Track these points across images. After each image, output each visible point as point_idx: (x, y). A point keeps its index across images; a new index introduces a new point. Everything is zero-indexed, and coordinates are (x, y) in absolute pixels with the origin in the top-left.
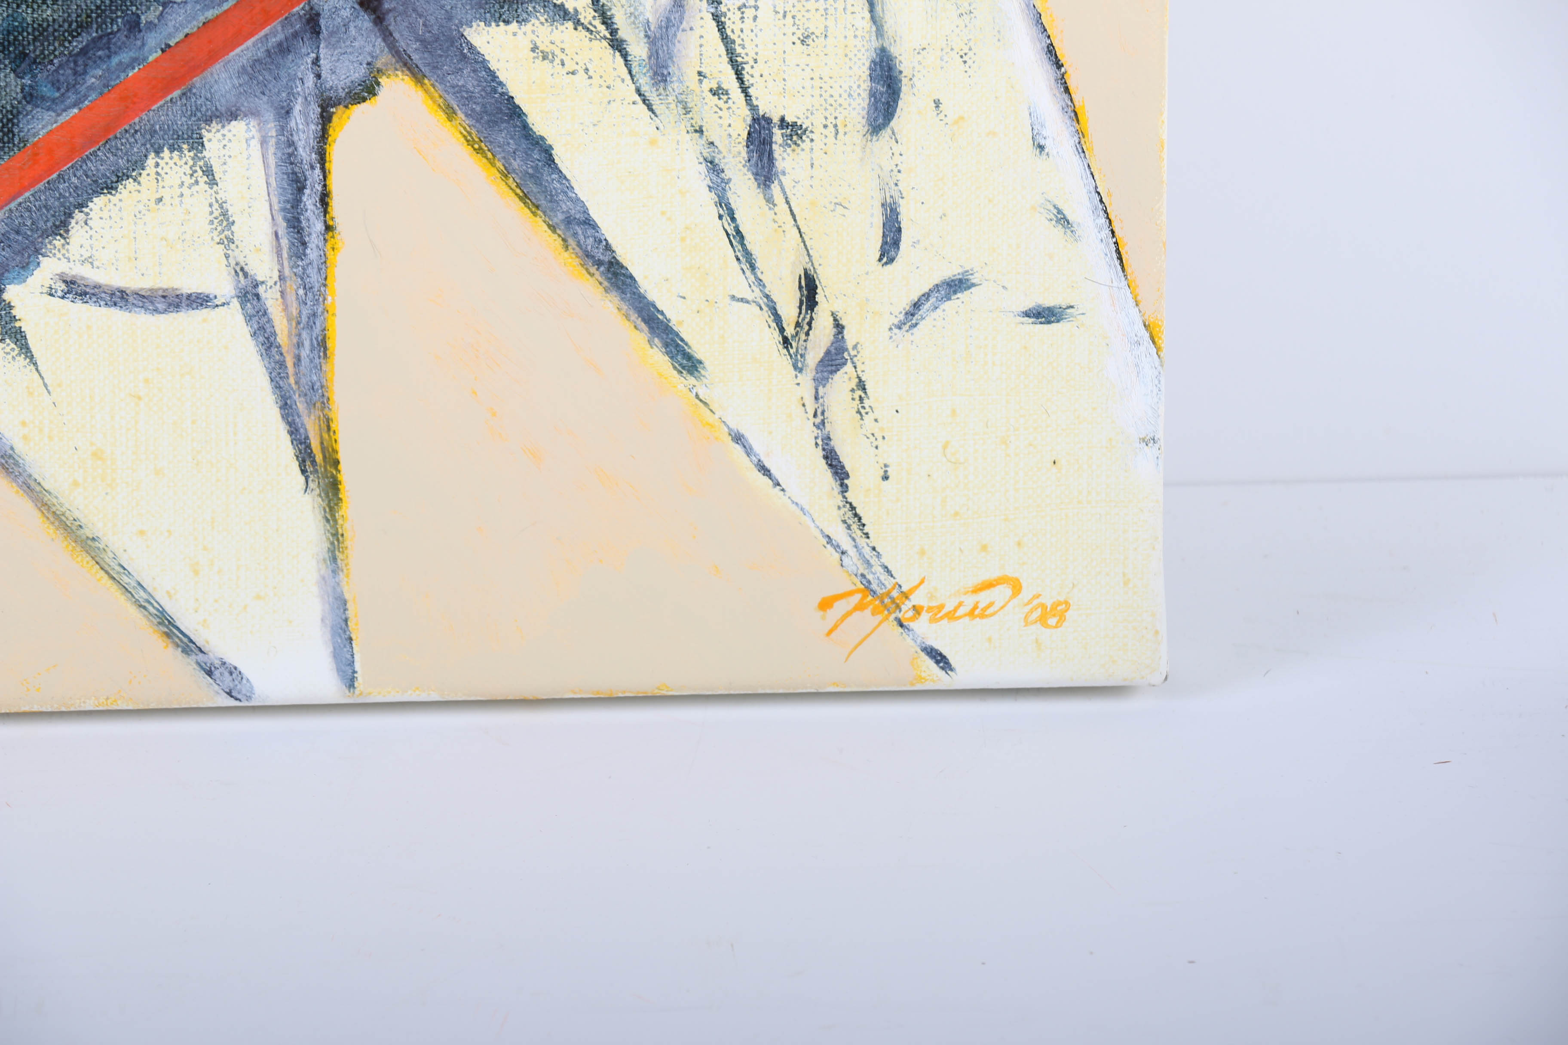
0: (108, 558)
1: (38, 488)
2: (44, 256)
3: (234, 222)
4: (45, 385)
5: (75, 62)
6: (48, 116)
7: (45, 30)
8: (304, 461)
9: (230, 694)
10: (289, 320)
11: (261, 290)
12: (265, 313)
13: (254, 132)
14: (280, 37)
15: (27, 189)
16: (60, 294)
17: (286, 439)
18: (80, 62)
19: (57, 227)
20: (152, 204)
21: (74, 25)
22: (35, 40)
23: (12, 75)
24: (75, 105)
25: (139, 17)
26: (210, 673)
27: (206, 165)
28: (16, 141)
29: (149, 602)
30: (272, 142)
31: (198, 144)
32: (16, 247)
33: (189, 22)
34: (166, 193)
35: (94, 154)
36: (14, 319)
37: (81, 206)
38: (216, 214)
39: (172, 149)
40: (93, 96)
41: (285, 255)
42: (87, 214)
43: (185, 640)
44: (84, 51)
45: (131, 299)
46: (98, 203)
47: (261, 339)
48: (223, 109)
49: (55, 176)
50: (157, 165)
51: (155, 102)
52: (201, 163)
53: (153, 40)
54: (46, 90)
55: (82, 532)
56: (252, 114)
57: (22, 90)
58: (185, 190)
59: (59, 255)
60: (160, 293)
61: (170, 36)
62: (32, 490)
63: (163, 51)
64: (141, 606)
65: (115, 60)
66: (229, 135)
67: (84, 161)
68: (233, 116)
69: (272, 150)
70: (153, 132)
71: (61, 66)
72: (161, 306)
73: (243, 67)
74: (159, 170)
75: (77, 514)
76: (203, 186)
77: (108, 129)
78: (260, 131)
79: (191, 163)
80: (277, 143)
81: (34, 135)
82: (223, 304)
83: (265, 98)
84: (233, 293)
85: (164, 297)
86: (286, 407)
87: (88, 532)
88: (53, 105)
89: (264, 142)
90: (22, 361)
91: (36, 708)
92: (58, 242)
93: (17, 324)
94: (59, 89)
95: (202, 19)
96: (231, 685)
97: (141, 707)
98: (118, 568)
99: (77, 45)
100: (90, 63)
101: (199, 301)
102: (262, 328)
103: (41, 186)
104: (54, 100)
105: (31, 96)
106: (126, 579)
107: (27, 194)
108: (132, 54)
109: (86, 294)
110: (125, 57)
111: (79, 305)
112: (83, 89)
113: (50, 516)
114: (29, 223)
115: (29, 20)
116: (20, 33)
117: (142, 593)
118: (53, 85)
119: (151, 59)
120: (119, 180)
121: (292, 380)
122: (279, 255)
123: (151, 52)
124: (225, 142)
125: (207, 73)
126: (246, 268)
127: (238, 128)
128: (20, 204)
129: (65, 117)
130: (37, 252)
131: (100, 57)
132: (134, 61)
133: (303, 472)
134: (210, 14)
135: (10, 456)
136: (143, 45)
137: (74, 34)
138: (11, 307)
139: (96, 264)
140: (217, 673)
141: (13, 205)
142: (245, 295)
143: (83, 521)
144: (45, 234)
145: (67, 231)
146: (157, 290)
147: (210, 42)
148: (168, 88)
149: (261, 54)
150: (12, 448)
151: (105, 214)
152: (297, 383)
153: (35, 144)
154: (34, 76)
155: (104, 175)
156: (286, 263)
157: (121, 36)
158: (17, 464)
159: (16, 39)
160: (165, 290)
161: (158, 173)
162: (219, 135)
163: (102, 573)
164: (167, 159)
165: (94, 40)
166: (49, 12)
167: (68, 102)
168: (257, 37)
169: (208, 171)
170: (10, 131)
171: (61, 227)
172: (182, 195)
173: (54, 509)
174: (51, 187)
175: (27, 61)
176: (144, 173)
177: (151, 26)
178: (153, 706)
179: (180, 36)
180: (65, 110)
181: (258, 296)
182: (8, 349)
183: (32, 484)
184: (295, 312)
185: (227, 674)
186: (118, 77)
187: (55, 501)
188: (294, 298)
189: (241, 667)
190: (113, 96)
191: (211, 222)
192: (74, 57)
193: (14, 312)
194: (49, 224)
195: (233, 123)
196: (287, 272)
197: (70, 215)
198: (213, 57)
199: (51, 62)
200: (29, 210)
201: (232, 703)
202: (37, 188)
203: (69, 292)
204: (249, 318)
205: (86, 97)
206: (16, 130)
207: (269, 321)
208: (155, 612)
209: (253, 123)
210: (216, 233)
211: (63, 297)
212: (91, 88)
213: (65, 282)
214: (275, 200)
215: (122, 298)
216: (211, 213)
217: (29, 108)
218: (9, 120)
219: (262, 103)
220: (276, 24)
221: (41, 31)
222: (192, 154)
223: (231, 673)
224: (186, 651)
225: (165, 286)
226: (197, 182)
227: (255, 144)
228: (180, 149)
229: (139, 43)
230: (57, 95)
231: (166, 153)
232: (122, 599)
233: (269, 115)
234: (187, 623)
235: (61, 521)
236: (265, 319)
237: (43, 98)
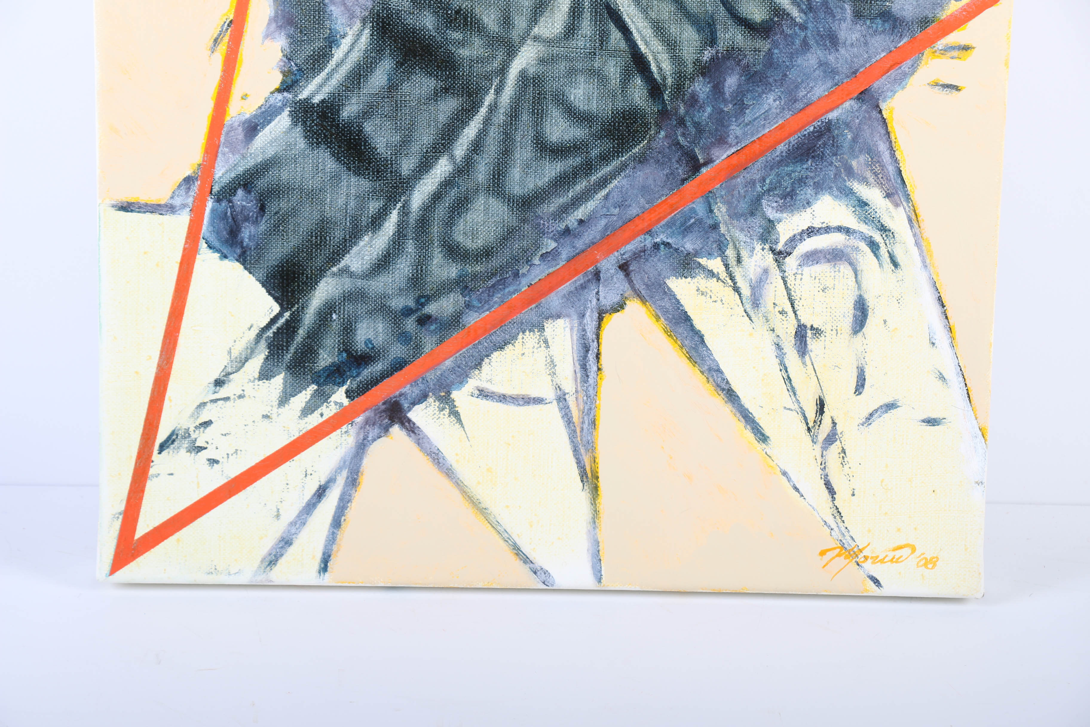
0: (491, 518)
1: (462, 484)
2: (470, 378)
3: (556, 365)
4: (467, 437)
5: (489, 291)
6: (476, 315)
7: (477, 276)
8: (583, 476)
9: (544, 583)
10: (579, 411)
11: (567, 397)
12: (568, 408)
13: (568, 324)
14: (582, 281)
15: (464, 348)
16: (476, 396)
17: (575, 466)
18: (491, 291)
19: (477, 365)
20: (520, 356)
21: (490, 274)
22: (472, 280)
23: (461, 296)
24: (487, 310)
25: (519, 271)
26: (535, 573)
27: (545, 339)
28: (461, 326)
29: (509, 539)
30: (576, 329)
31: (542, 329)
32: (458, 374)
33: (541, 274)
34: (526, 351)
35: (495, 332)
36: (455, 406)
37: (488, 356)
38: (548, 361)
39: (530, 331)
40: (496, 306)
41: (579, 381)
42: (490, 360)
43: (525, 557)
44: (493, 286)
45: (508, 399)
46: (496, 355)
47: (566, 419)
48: (554, 314)
49: (477, 342)
50: (523, 338)
51: (524, 309)
52: (543, 338)
53: (524, 282)
54: (475, 303)
55: (480, 505)
56: (567, 316)
57: (465, 303)
58: (535, 350)
59: (477, 378)
60: (521, 397)
61: (532, 280)
62: (459, 485)
63: (529, 286)
64: (505, 540)
65: (507, 290)
66: (556, 326)
67: (490, 336)
68: (559, 317)
69: (575, 333)
70: (522, 323)
71: (482, 292)
72: (521, 403)
73: (564, 295)
74: (524, 340)
75: (478, 497)
76: (543, 348)
77: (502, 321)
78: (570, 324)
79: (538, 337)
80: (578, 330)
81: (469, 323)
82: (549, 403)
83: (573, 309)
84: (554, 397)
85: (523, 398)
86: (576, 451)
87: (483, 505)
88: (478, 310)
89: (572, 329)
90: (458, 425)
91: (456, 586)
92: (477, 372)
93: (456, 409)
94: (481, 303)
95: (547, 272)
96: (545, 579)
97: (503, 587)
98: (496, 523)
99: (490, 283)
100: (496, 291)
101: (539, 401)
102: (566, 414)
103: (470, 346)
104: (478, 308)
105: (468, 306)
106: (499, 528)
107: (464, 350)
108: (515, 288)
109: (488, 396)
110: (511, 289)
111: (484, 401)
112: (492, 303)
113: (467, 497)
114: (464, 363)
115: (470, 271)
116: (465, 277)
117: (506, 535)
118: (479, 301)
119: (523, 290)
120: (506, 344)
121: (579, 439)
122: (576, 381)
123: (523, 287)
124: (554, 328)
125: (548, 297)
126: (561, 387)
127: (560, 322)
128: (461, 354)
129: (483, 315)
130: (467, 376)
131: (500, 289)
132: (516, 290)
133: (582, 481)
134: (551, 270)
135: (450, 469)
136: (520, 283)
137: (489, 278)
138: (454, 401)
139: (493, 382)
140: (538, 573)
141: (457, 355)
142: (559, 399)
143: (481, 500)
144: (471, 368)
145: (481, 367)
146: (520, 395)
147: (550, 283)
148: (530, 303)
149: (572, 289)
150: (451, 466)
151: (498, 360)
152: (581, 440)
153: (469, 327)
154: (470, 297)
155: (499, 342)
156: (579, 385)
157: (510, 279)
158: (453, 473)
159: (463, 279)
160: (523, 395)
161: (523, 342)
162: (551, 325)
163: (489, 524)
164: (527, 336)
165: (498, 281)
166: (479, 268)
167: (485, 308)
168: (571, 281)
169: (546, 342)
170: (458, 321)
171: (478, 365)
172: (533, 352)
173: (468, 494)
174: (475, 347)
175: (468, 290)
176: (517, 342)
177: (524, 275)
178: (508, 587)
179: (537, 280)
180: (483, 312)
181: (565, 399)
182: (452, 420)
183: (459, 482)
184: (582, 408)
185: (543, 574)
186: (508, 298)
187: (469, 490)
188: (582, 401)
189: (549, 571)
190: (505, 306)
191: (546, 365)
192: (489, 288)
193: (455, 403)
194: (473, 364)
195: (558, 320)
196: (579, 389)
197: (482, 360)
198: (551, 290)
199: (478, 290)
200: (464, 357)
201: (545, 587)
202: (468, 347)
203: (480, 395)
204: (561, 409)
205: (493, 306)
206: (461, 321)
207: (570, 411)
208: (512, 543)
209: (567, 320)
210: (548, 370)
211: (477, 397)
212: (495, 303)
213: (479, 390)
214: (575, 356)
215: (504, 398)
216: (546, 361)
217: (467, 311)
218: (458, 316)
219: (572, 311)
220: (580, 276)
221: (475, 276)
222: (539, 333)
223: (545, 573)
224: (525, 562)
225: (523, 393)
226: (540, 346)
227: (568, 330)
228: (534, 331)
229: (518, 283)
230: (480, 305)
231: (527, 332)
232: (497, 537)
233: (575, 317)
234: (526, 549)
235: (471, 500)
236: (568, 410)
237: (474, 306)
